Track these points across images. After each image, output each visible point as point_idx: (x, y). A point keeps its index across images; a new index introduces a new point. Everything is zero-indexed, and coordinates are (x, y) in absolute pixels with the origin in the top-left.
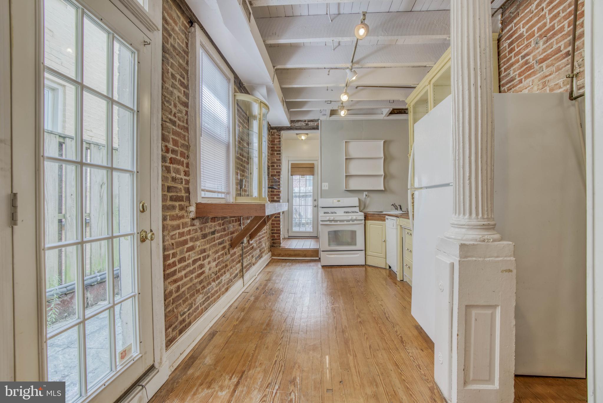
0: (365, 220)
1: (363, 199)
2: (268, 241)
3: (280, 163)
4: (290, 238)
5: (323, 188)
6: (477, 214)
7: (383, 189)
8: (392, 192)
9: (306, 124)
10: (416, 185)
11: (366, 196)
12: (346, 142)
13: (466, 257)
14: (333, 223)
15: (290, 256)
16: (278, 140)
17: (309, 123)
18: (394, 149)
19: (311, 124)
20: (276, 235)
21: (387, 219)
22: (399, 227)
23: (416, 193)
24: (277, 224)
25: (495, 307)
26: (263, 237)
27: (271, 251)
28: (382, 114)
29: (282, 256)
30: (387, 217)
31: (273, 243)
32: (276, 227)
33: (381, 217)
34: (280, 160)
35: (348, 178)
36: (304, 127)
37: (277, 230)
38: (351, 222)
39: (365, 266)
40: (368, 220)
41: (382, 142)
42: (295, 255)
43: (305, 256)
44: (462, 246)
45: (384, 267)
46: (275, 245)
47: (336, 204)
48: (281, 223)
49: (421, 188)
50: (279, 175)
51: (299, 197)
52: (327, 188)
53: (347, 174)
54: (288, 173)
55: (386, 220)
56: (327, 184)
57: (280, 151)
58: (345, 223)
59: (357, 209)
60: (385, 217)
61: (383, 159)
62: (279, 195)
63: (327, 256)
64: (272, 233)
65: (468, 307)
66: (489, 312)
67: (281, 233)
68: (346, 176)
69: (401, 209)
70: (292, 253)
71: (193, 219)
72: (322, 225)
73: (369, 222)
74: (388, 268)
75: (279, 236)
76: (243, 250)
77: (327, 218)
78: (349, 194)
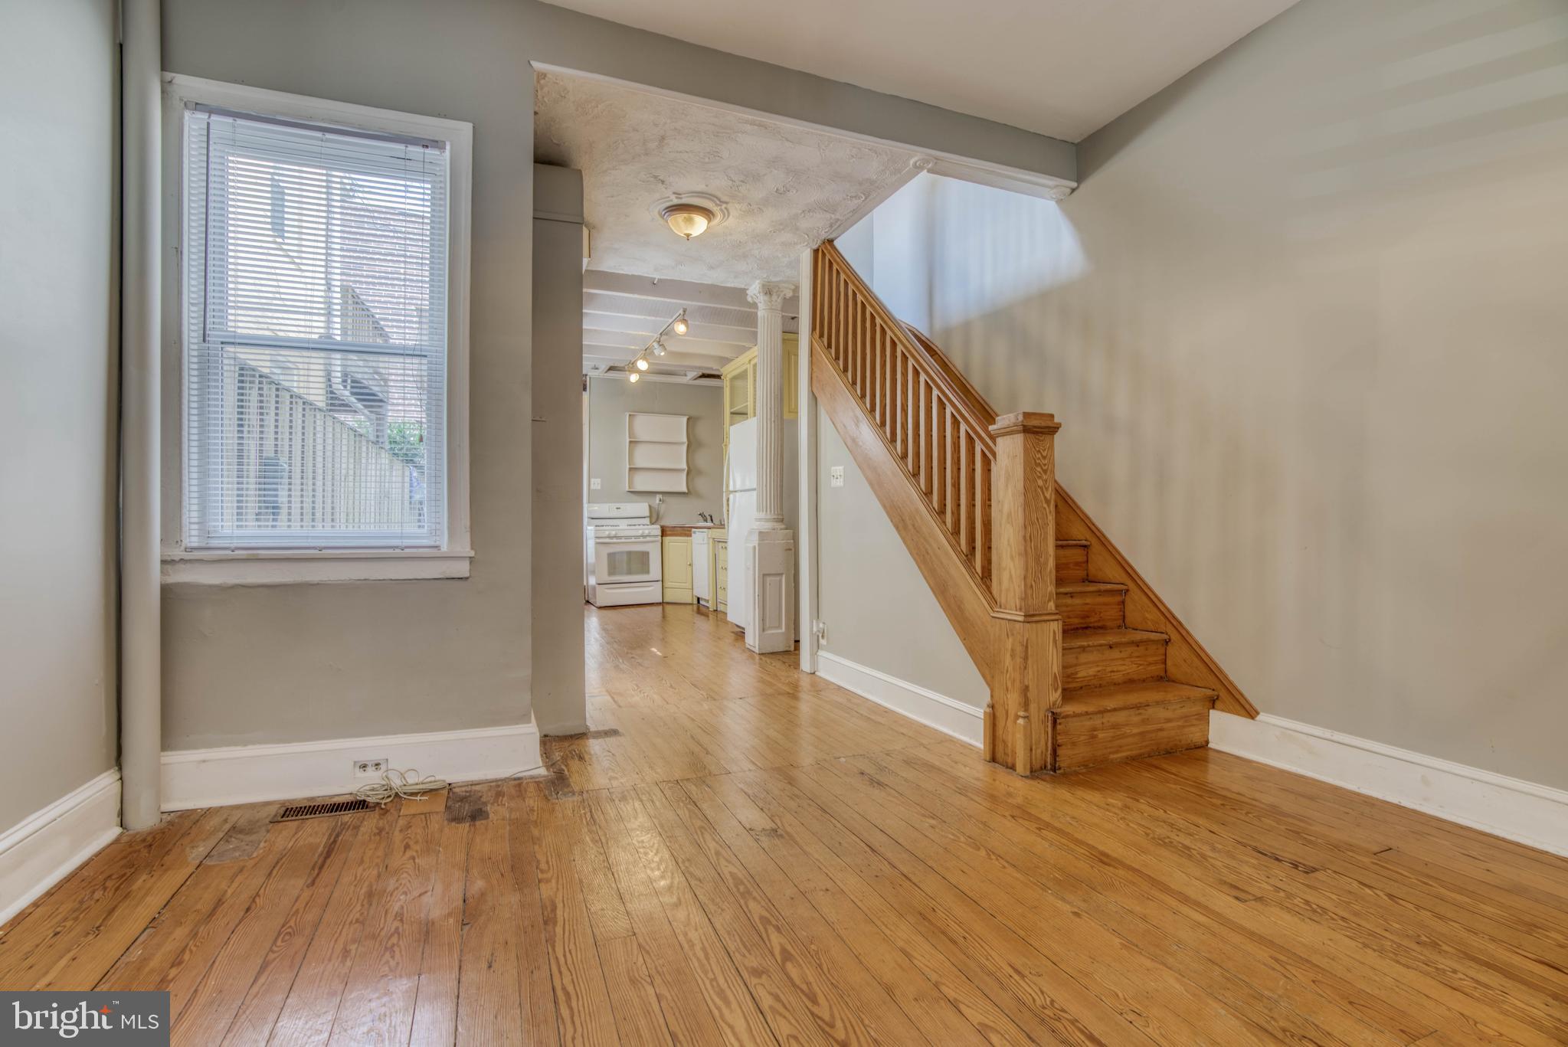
0: (662, 536)
1: (656, 506)
5: (592, 487)
6: (771, 511)
7: (686, 491)
8: (698, 496)
10: (731, 488)
11: (660, 500)
12: (630, 415)
13: (763, 540)
14: (615, 540)
18: (703, 430)
21: (695, 532)
22: (711, 540)
23: (731, 497)
25: (782, 574)
28: (686, 375)
30: (693, 530)
33: (685, 531)
35: (632, 472)
38: (641, 539)
39: (662, 604)
40: (667, 535)
41: (684, 419)
44: (760, 533)
45: (690, 602)
47: (615, 514)
49: (735, 491)
52: (599, 487)
53: (632, 466)
55: (693, 535)
56: (599, 480)
58: (632, 540)
59: (647, 521)
60: (691, 531)
61: (686, 445)
63: (607, 591)
65: (764, 575)
66: (778, 578)
68: (631, 469)
69: (712, 520)
72: (598, 543)
73: (667, 539)
74: (695, 602)
77: (607, 533)
78: (632, 496)
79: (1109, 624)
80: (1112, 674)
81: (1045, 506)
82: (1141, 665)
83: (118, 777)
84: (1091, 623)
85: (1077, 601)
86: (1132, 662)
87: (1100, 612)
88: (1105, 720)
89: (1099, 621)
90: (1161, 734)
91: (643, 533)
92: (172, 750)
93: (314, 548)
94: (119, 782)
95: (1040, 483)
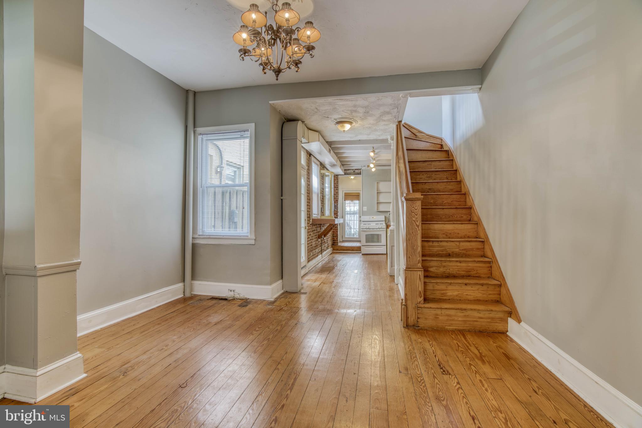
0: (387, 228)
1: (388, 217)
2: (331, 241)
3: (338, 195)
4: (343, 241)
5: (364, 210)
9: (354, 171)
11: (390, 214)
12: (377, 183)
14: (368, 230)
15: (344, 250)
16: (337, 181)
17: (355, 171)
19: (357, 171)
20: (335, 238)
24: (336, 231)
26: (329, 238)
27: (332, 247)
29: (339, 250)
31: (334, 243)
32: (336, 233)
34: (338, 193)
35: (378, 204)
36: (353, 173)
37: (336, 235)
38: (378, 230)
39: (386, 254)
42: (347, 250)
43: (353, 250)
46: (335, 244)
47: (371, 219)
48: (339, 231)
50: (337, 202)
51: (350, 214)
52: (366, 210)
53: (378, 202)
54: (343, 199)
56: (366, 207)
57: (338, 187)
58: (375, 230)
59: (383, 222)
62: (337, 214)
63: (365, 248)
64: (333, 237)
67: (339, 237)
70: (345, 248)
71: (311, 224)
72: (362, 231)
73: (389, 230)
75: (337, 239)
76: (322, 241)
77: (365, 227)
78: (379, 213)
79: (482, 275)
80: (467, 296)
81: (416, 227)
82: (484, 294)
83: (183, 284)
84: (472, 274)
85: (463, 264)
86: (479, 292)
87: (477, 270)
88: (442, 312)
89: (476, 274)
90: (476, 323)
91: (379, 227)
92: (196, 281)
93: (221, 236)
94: (183, 286)
95: (414, 219)
